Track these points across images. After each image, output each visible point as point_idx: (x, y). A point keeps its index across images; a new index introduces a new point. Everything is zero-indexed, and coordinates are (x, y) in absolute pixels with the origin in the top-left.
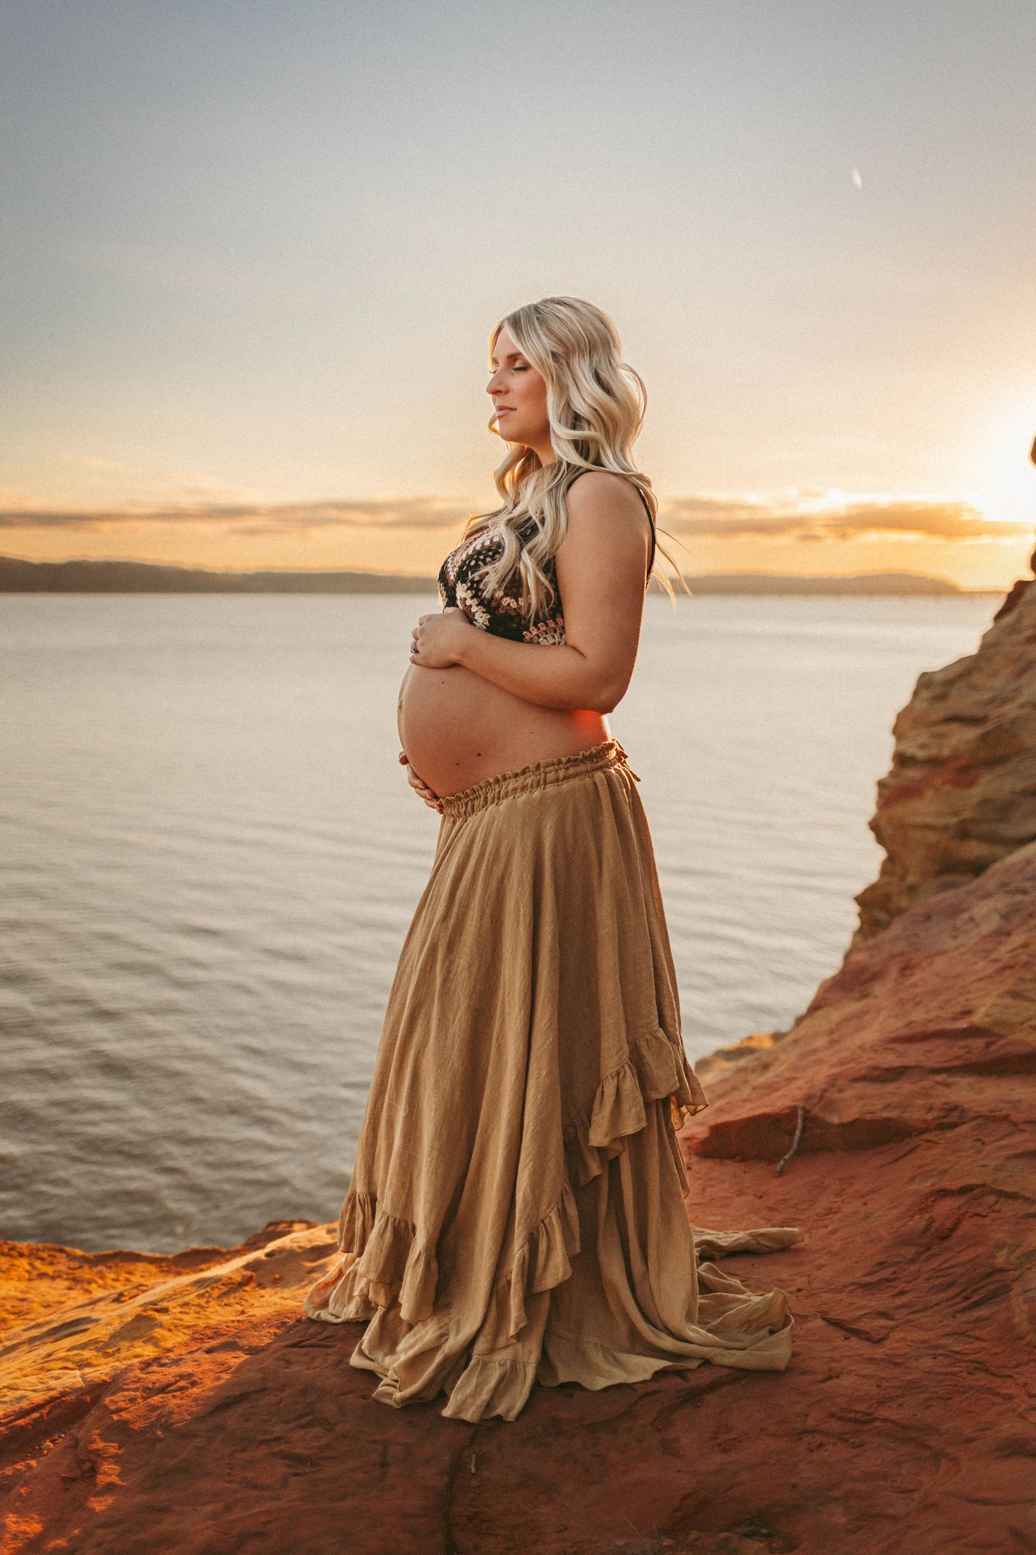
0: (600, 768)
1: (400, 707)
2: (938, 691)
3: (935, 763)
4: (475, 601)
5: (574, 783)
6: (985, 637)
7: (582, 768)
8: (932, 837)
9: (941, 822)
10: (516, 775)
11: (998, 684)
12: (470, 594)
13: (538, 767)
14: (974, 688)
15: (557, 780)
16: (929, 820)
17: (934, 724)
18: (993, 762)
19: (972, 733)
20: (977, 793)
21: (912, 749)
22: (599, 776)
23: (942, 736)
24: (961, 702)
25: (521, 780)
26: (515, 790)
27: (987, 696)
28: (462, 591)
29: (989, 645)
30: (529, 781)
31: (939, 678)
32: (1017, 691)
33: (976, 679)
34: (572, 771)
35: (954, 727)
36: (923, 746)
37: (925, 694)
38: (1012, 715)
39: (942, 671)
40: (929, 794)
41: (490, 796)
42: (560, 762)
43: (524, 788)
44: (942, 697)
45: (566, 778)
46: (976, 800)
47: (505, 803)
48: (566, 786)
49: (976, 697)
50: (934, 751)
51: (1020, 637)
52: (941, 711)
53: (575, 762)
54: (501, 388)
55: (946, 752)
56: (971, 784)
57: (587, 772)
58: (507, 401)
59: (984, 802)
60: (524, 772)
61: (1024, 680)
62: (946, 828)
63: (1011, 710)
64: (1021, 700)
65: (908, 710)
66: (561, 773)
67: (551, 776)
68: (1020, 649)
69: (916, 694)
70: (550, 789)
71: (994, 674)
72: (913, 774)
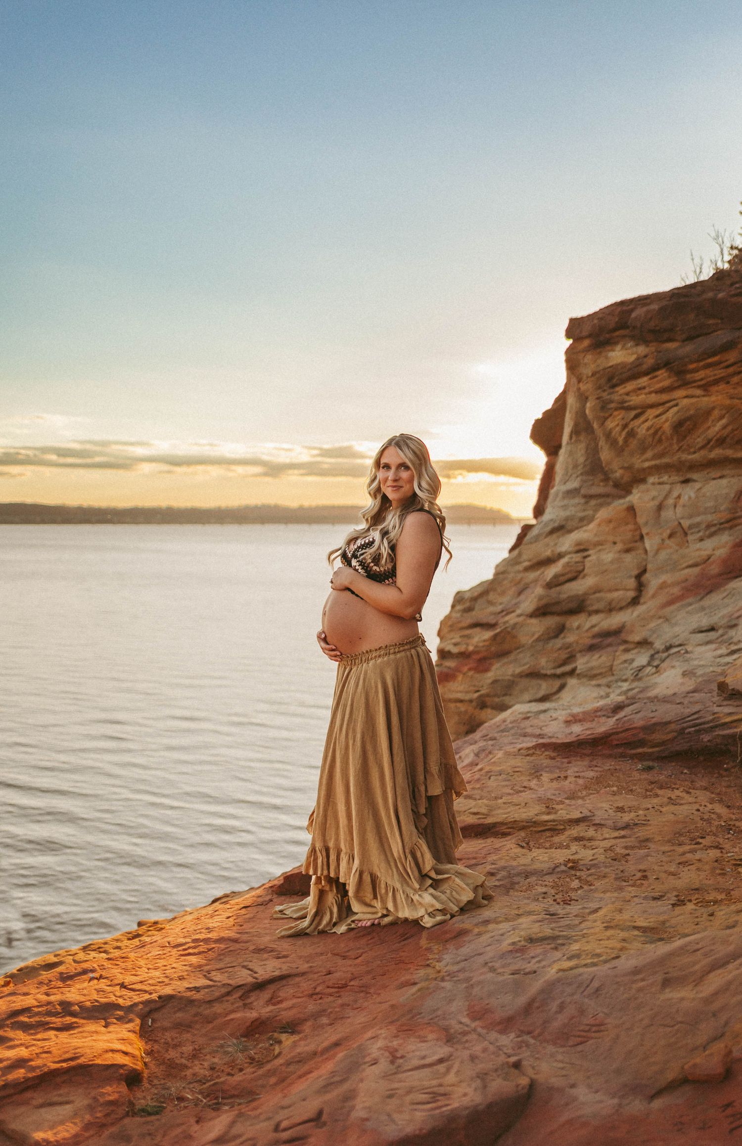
0: (414, 648)
1: (324, 614)
2: (467, 604)
3: (464, 655)
4: (360, 567)
5: (403, 654)
6: (497, 566)
7: (406, 647)
8: (462, 708)
9: (468, 697)
10: (376, 650)
11: (506, 600)
12: (358, 564)
13: (386, 647)
14: (490, 603)
15: (395, 653)
16: (460, 696)
17: (462, 628)
18: (502, 654)
19: (488, 635)
20: (490, 676)
21: (449, 647)
22: (413, 651)
23: (468, 637)
24: (482, 613)
25: (378, 653)
26: (376, 657)
27: (499, 608)
28: (354, 562)
29: (501, 572)
30: (382, 653)
31: (467, 596)
32: (517, 605)
33: (491, 596)
34: (401, 649)
35: (478, 630)
36: (455, 644)
37: (458, 607)
38: (512, 622)
39: (470, 590)
40: (460, 677)
41: (364, 659)
42: (396, 645)
43: (380, 656)
44: (469, 610)
45: (398, 652)
46: (490, 681)
47: (371, 663)
48: (398, 655)
49: (492, 609)
50: (462, 648)
51: (520, 568)
52: (469, 619)
53: (402, 645)
54: (397, 478)
55: (471, 648)
56: (487, 670)
57: (408, 649)
58: (400, 483)
59: (495, 682)
60: (380, 649)
61: (522, 597)
62: (471, 701)
63: (512, 619)
64: (518, 612)
65: (448, 618)
66: (397, 650)
67: (392, 651)
68: (519, 576)
69: (453, 606)
70: (392, 656)
71: (503, 593)
72: (450, 663)
